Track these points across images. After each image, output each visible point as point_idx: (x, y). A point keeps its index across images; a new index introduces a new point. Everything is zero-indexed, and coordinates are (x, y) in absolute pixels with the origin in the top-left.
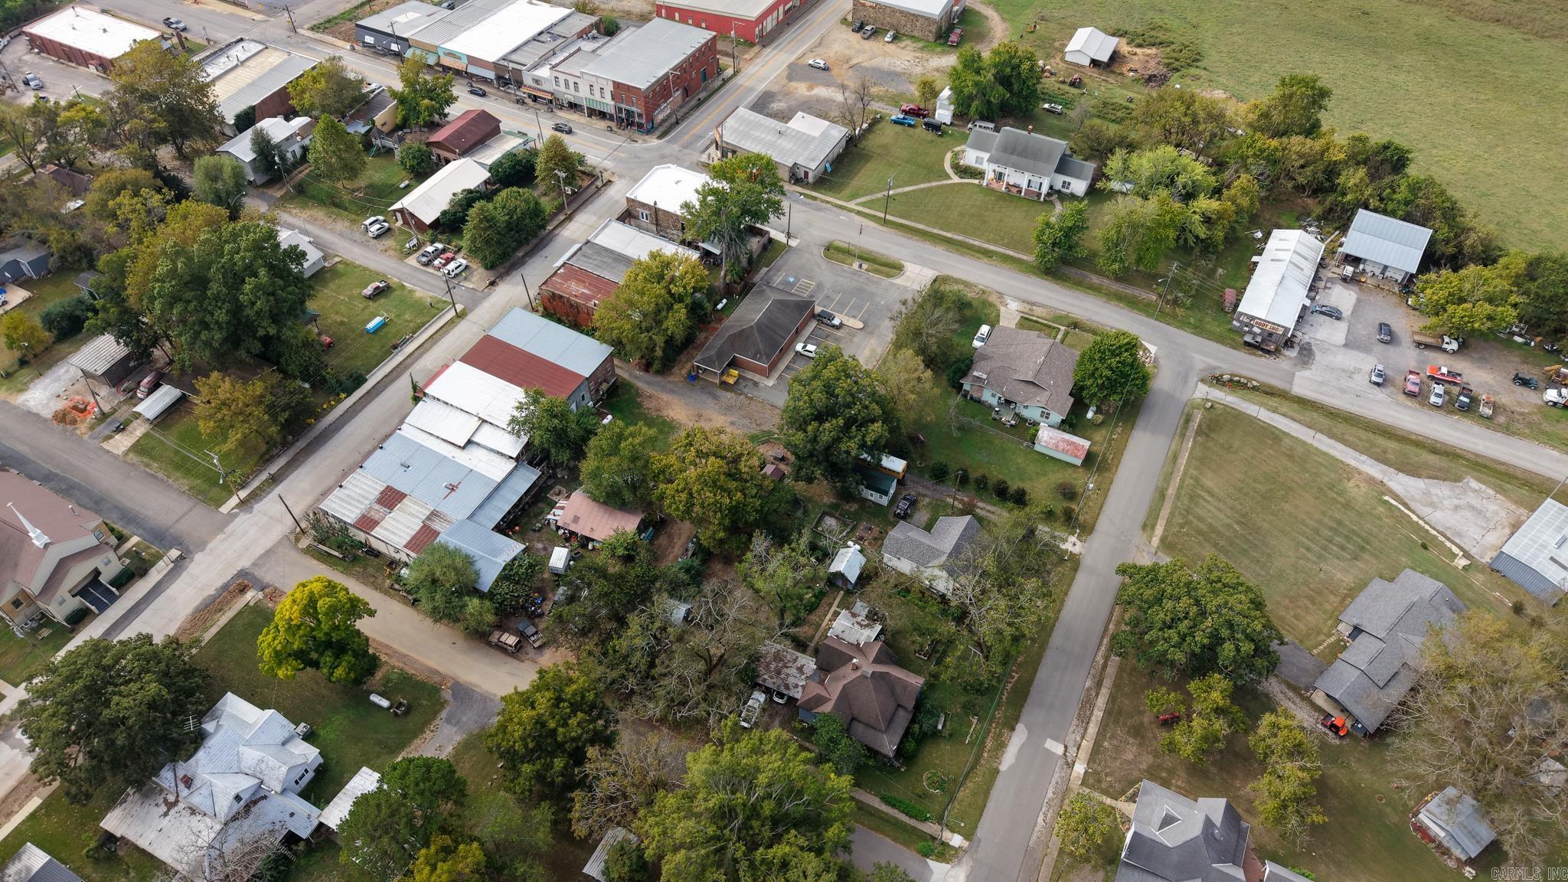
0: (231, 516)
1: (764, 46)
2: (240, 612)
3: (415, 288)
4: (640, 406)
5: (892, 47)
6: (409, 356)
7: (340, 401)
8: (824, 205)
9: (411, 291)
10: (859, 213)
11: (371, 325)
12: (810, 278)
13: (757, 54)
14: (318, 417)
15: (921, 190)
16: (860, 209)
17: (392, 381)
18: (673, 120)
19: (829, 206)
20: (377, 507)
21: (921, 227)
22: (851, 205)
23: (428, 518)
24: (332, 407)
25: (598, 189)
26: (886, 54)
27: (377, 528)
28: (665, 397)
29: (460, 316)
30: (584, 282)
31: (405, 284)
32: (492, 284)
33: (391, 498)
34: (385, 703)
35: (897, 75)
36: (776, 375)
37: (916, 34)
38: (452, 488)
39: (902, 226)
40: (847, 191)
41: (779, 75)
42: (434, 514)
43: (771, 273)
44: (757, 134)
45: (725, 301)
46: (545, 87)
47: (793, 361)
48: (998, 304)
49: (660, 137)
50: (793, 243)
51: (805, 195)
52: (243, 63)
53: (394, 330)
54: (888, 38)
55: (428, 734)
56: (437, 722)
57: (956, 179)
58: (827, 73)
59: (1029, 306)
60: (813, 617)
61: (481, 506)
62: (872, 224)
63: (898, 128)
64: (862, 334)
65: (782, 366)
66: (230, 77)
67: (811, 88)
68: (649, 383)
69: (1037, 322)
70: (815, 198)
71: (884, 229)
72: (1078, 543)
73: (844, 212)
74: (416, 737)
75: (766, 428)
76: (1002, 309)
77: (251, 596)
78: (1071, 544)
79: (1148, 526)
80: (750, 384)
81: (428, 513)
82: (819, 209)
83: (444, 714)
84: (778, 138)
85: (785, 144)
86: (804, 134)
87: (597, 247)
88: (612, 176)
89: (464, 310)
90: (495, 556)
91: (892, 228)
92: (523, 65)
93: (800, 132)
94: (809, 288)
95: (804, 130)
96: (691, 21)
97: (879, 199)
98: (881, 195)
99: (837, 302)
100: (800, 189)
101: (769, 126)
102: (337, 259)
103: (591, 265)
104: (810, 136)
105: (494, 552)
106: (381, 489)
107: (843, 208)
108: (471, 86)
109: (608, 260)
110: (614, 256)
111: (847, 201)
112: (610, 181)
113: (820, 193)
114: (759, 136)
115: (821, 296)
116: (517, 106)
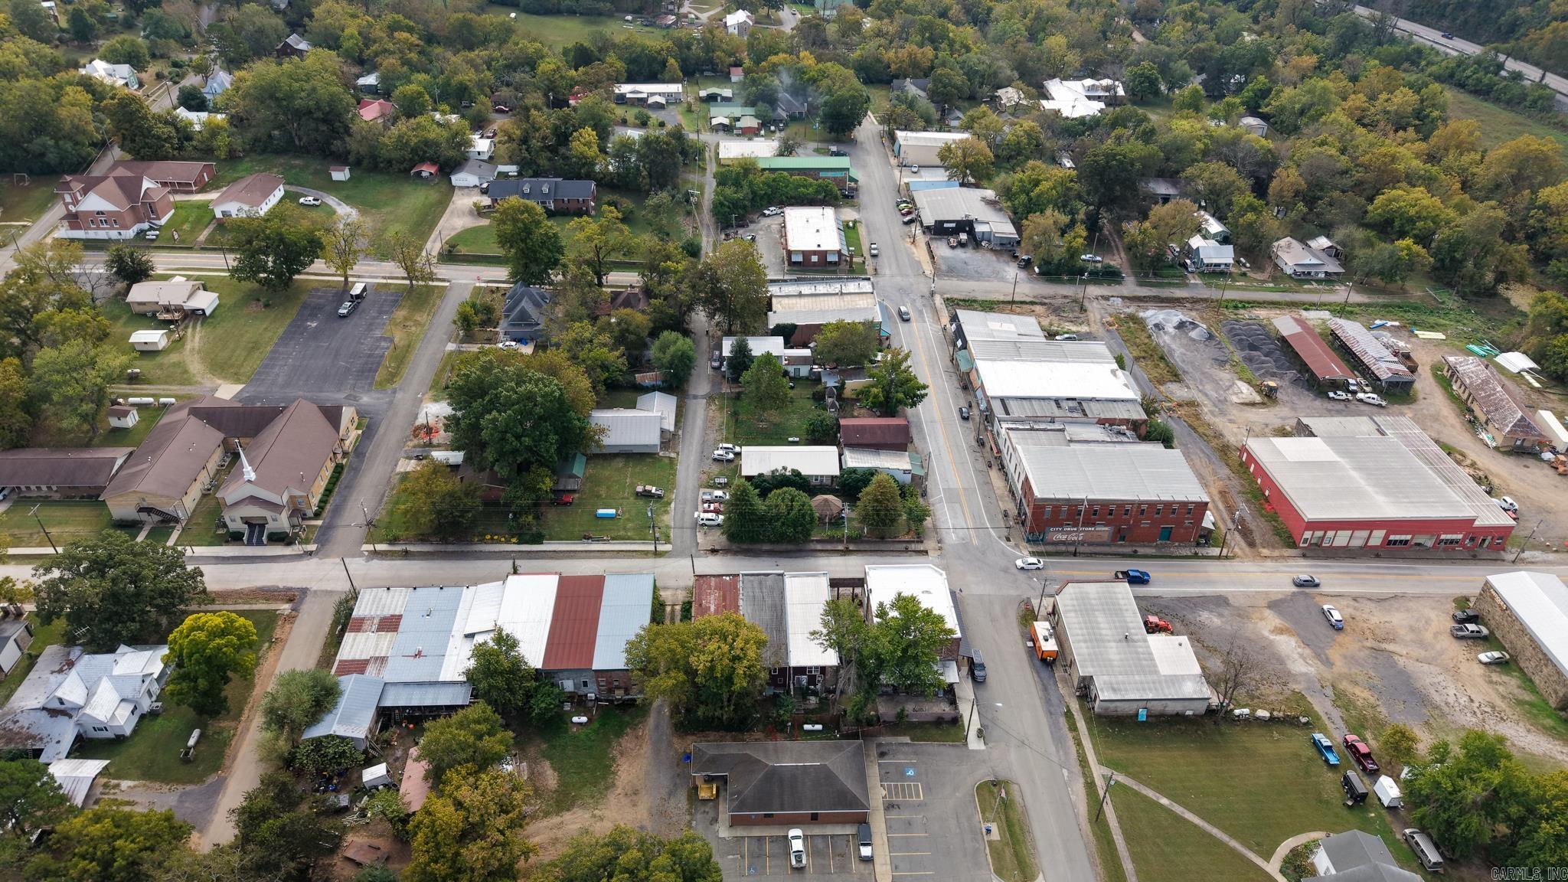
0: (361, 554)
1: (1304, 556)
2: (267, 611)
3: (673, 511)
4: (619, 734)
5: (1480, 670)
6: (586, 551)
7: (508, 542)
8: (1071, 743)
9: (666, 511)
10: (1090, 786)
11: (601, 511)
12: (928, 789)
13: (1283, 557)
14: (482, 541)
15: (1205, 834)
16: (1100, 783)
17: (551, 558)
18: (1072, 549)
19: (1073, 749)
20: (376, 621)
21: (1128, 866)
22: (1098, 772)
23: (377, 659)
24: (499, 542)
25: (907, 550)
26: (1454, 672)
28: (646, 749)
29: (656, 554)
31: (673, 505)
32: (714, 551)
33: (390, 624)
34: (191, 742)
35: (1424, 700)
36: (740, 832)
37: (1537, 680)
38: (418, 655)
39: (1110, 842)
40: (1118, 754)
41: (1267, 593)
42: (382, 660)
43: (906, 749)
44: (1100, 619)
45: (819, 727)
47: (774, 839)
49: (1036, 554)
50: (974, 743)
51: (1068, 714)
52: (842, 294)
53: (607, 527)
54: (1484, 657)
55: (165, 788)
56: (180, 787)
57: (1273, 867)
58: (1332, 632)
61: (406, 684)
62: (1082, 808)
63: (1311, 752)
65: (757, 832)
66: (822, 298)
67: (1280, 631)
68: (657, 727)
70: (1073, 728)
71: (1086, 827)
73: (1077, 769)
74: (162, 782)
77: (285, 608)
80: (711, 815)
81: (383, 655)
82: (1058, 741)
83: (189, 788)
84: (1115, 641)
85: (1114, 652)
86: (1153, 660)
87: (780, 584)
88: (935, 549)
89: (666, 552)
90: (339, 723)
91: (1094, 834)
92: (1007, 413)
93: (1150, 654)
94: (911, 796)
95: (1156, 656)
96: (1259, 481)
97: (1137, 794)
98: (1150, 793)
99: (907, 838)
100: (1075, 706)
101: (1126, 622)
102: (673, 455)
103: (751, 594)
104: (1155, 666)
105: (345, 720)
106: (397, 613)
107: (1083, 762)
108: (970, 406)
109: (769, 601)
110: (778, 602)
111: (1100, 763)
112: (926, 552)
113: (1090, 730)
114: (1098, 623)
115: (905, 815)
116: (974, 443)
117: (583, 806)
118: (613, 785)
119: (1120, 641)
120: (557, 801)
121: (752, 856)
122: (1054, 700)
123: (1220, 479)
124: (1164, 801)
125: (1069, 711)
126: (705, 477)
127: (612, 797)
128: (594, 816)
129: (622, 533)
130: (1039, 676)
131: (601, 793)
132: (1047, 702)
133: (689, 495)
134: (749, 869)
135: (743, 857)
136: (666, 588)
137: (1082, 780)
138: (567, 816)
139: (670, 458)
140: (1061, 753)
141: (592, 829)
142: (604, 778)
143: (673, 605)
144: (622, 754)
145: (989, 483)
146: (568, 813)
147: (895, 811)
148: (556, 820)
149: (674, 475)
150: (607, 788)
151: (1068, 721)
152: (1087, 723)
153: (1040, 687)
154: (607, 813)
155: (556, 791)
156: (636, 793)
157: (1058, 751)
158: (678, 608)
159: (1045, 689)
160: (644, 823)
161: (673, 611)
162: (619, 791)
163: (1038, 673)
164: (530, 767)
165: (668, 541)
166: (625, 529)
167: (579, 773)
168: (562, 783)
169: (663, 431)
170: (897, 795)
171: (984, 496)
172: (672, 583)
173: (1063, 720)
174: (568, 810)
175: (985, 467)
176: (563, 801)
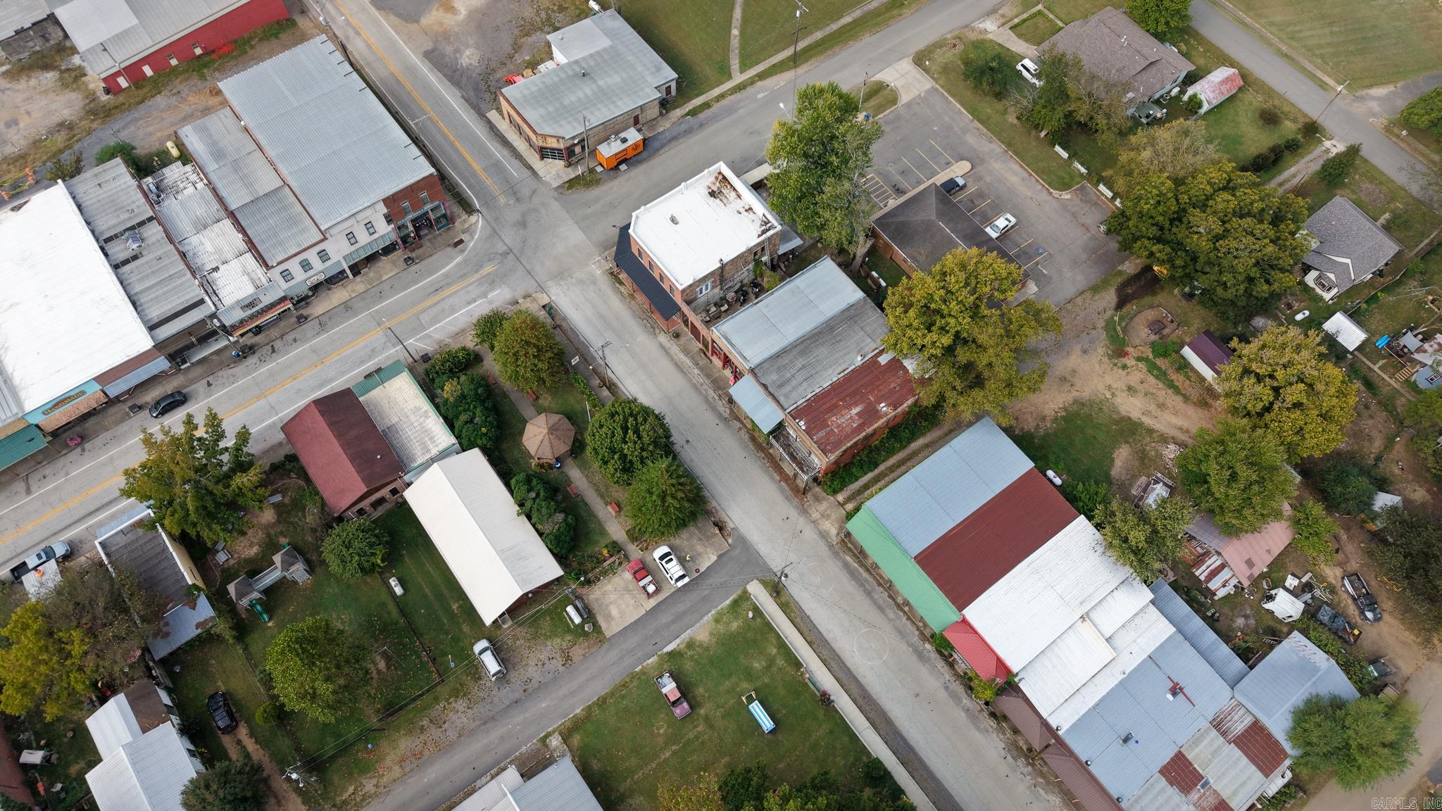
3: (685, 636)
6: (842, 686)
8: (724, 102)
9: (691, 644)
10: (761, 76)
11: (767, 723)
16: (752, 72)
17: (889, 722)
20: (1195, 795)
21: (818, 35)
22: (739, 78)
23: (1224, 734)
27: (1232, 805)
29: (776, 592)
30: (836, 406)
31: (665, 650)
32: (720, 526)
33: (1181, 775)
38: (1176, 690)
39: (806, 50)
40: (708, 71)
46: (266, 300)
48: (982, 37)
49: (469, 209)
51: (693, 113)
53: (782, 692)
59: (997, 16)
60: (1385, 390)
61: (1210, 664)
62: (789, 74)
64: (979, 169)
69: (1024, 21)
70: (707, 105)
71: (804, 68)
72: (1334, 142)
73: (750, 90)
75: (1101, 324)
76: (990, 36)
78: (1334, 147)
79: (1323, 85)
81: (1214, 732)
82: (729, 110)
84: (595, 81)
85: (610, 80)
86: (598, 53)
87: (766, 365)
88: (535, 300)
89: (764, 583)
90: (1317, 669)
91: (806, 61)
92: (202, 302)
93: (591, 55)
94: (877, 183)
95: (592, 51)
96: (174, 62)
97: (743, 47)
98: (735, 42)
99: (917, 169)
100: (678, 113)
101: (561, 80)
102: (555, 741)
103: (805, 385)
104: (605, 50)
105: (1307, 668)
106: (1163, 782)
107: (741, 87)
108: (140, 408)
109: (800, 362)
110: (795, 352)
111: (730, 77)
112: (544, 307)
113: (698, 95)
114: (579, 100)
115: (898, 178)
116: (252, 360)
117: (1115, 410)
118: (1075, 401)
119: (592, 78)
120: (1134, 434)
121: (1030, 258)
122: (683, 127)
123: (184, 100)
124: (735, 32)
125: (687, 114)
126: (577, 652)
127: (1086, 394)
128: (1113, 394)
129: (780, 662)
130: (662, 148)
131: (1092, 406)
132: (689, 132)
133: (633, 640)
134: (1042, 254)
135: (1037, 264)
136: (824, 535)
137: (760, 83)
138: (1135, 415)
139: (565, 740)
140: (742, 104)
141: (1124, 388)
142: (1077, 414)
143: (842, 505)
144: (1044, 418)
145: (347, 306)
146: (1132, 416)
147: (902, 187)
148: (1147, 421)
149: (602, 702)
150: (1083, 405)
151: (701, 112)
152: (691, 99)
153: (674, 144)
154: (1101, 387)
155: (1127, 442)
156: (1063, 379)
157: (742, 107)
158: (840, 497)
159: (674, 138)
160: (1080, 353)
161: (849, 500)
162: (1075, 394)
163: (658, 150)
164: (1131, 485)
165: (745, 596)
166: (771, 662)
167: (1095, 437)
168: (1115, 445)
169: (527, 775)
170: (885, 192)
171: (381, 296)
172: (809, 534)
173: (702, 116)
174: (1130, 418)
175: (308, 327)
176: (1129, 429)
